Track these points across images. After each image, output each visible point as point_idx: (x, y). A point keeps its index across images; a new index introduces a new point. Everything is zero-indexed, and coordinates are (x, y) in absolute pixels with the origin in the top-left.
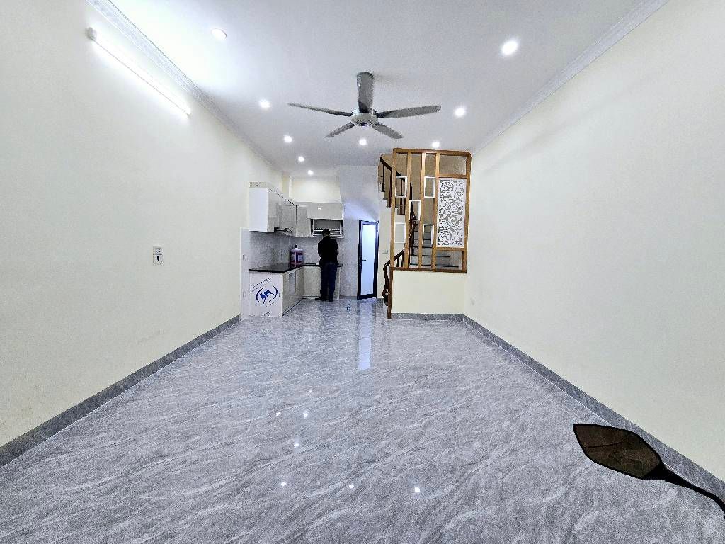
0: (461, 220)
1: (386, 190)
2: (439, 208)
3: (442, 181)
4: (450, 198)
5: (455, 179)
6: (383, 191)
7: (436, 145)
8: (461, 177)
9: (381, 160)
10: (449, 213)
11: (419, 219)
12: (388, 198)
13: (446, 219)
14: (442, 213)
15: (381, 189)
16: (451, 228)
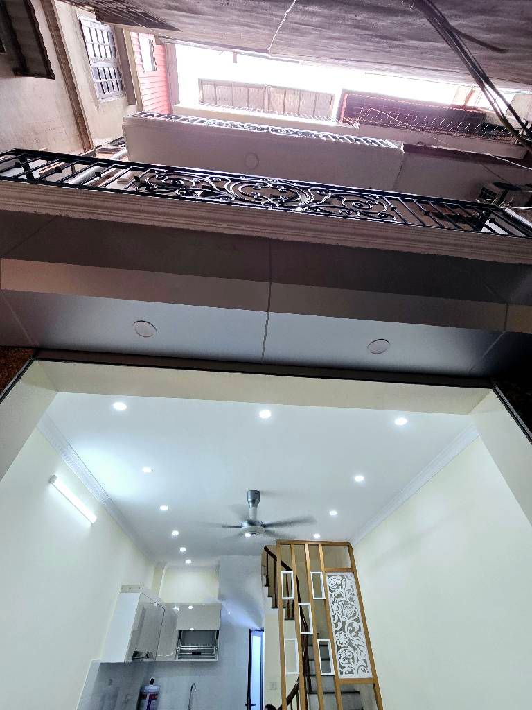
0: (360, 630)
1: (270, 583)
2: (332, 614)
3: (329, 577)
4: (341, 599)
5: (343, 574)
6: (267, 585)
7: (317, 537)
8: (347, 570)
9: (266, 548)
10: (344, 620)
11: (312, 632)
12: (274, 595)
13: (343, 629)
14: (337, 619)
15: (265, 582)
16: (350, 644)
